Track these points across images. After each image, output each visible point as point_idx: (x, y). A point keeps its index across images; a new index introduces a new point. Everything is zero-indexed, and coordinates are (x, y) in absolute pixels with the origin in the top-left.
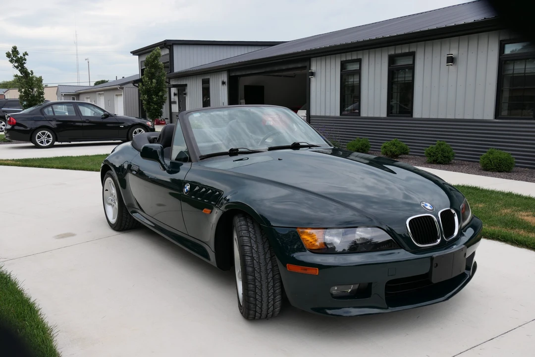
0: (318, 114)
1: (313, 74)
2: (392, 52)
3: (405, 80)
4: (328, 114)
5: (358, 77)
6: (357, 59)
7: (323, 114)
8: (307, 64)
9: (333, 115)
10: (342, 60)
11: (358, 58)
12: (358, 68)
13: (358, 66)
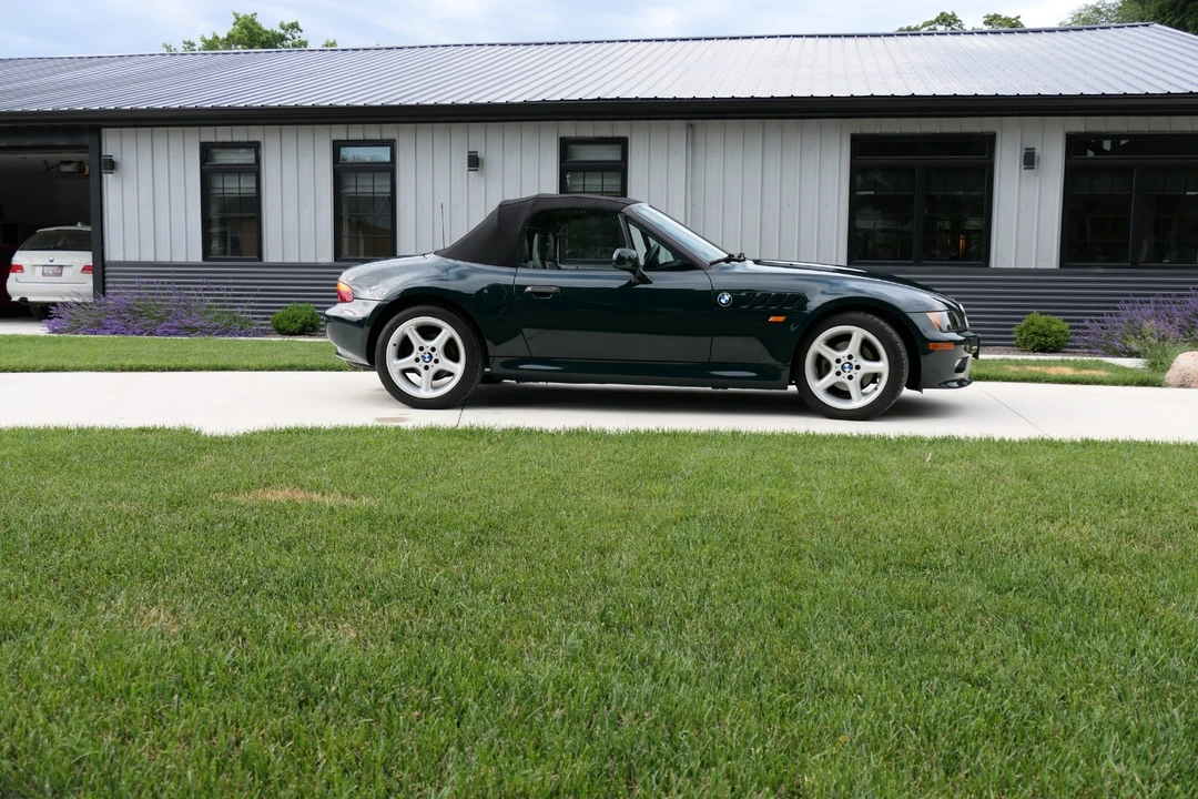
0: (133, 257)
1: (112, 165)
2: (343, 137)
3: (373, 193)
4: (164, 257)
5: (254, 178)
6: (248, 142)
7: (148, 257)
8: (87, 140)
9: (180, 258)
10: (203, 140)
11: (251, 139)
12: (253, 162)
13: (253, 157)
